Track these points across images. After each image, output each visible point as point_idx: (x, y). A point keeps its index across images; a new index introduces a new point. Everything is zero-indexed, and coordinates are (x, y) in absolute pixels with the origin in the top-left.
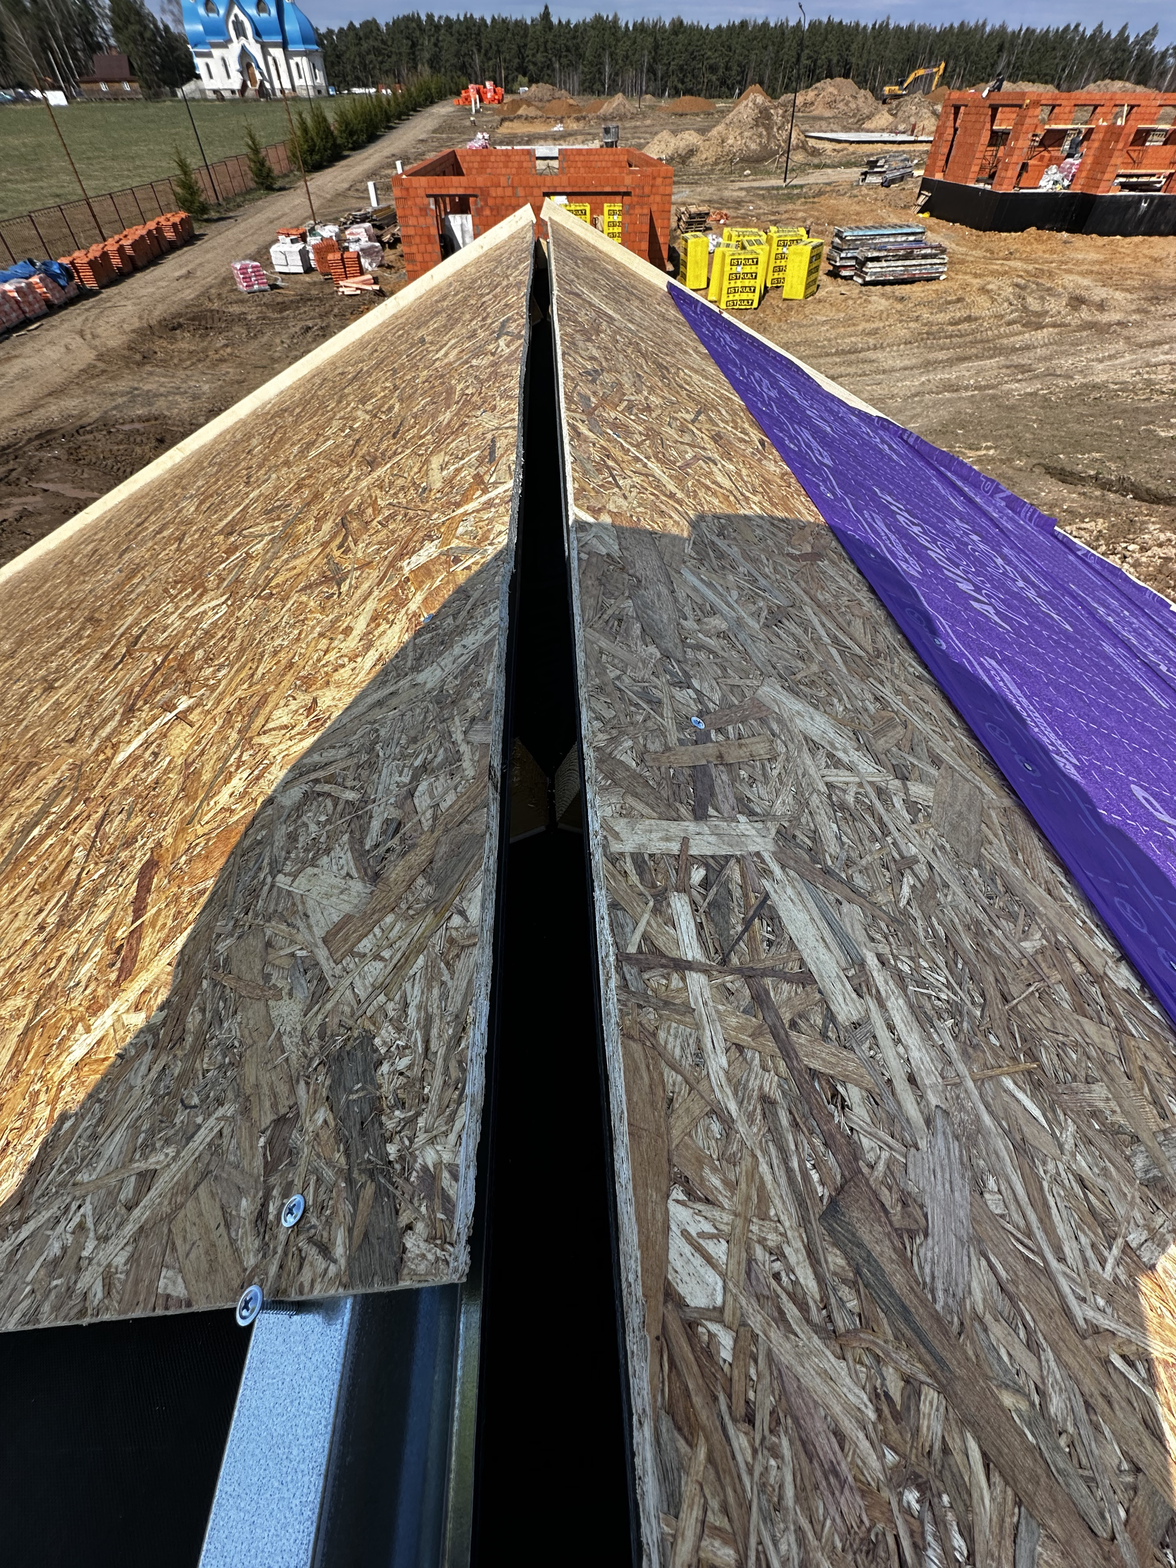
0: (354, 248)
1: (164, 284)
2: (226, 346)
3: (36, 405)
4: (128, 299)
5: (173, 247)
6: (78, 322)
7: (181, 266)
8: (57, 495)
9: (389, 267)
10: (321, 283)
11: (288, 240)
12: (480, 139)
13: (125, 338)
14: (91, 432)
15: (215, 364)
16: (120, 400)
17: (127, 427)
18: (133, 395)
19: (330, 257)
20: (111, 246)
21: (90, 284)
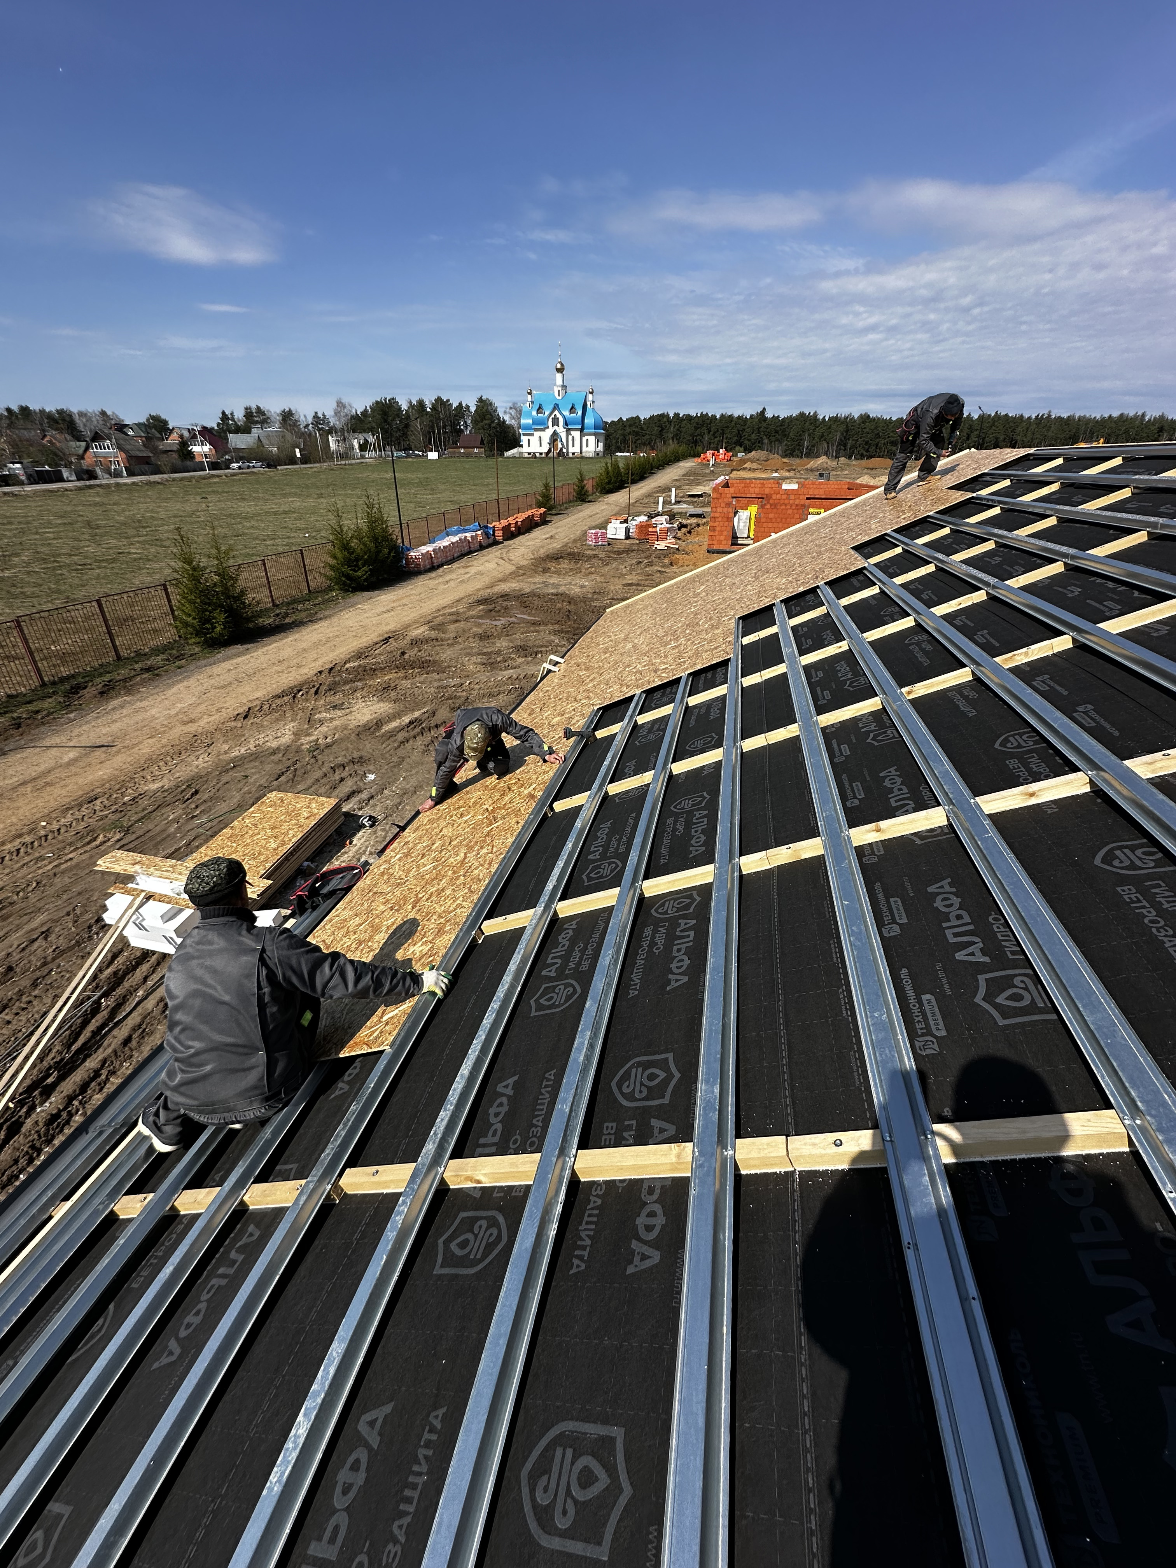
0: (659, 527)
1: (540, 540)
2: (591, 567)
4: (522, 545)
5: (537, 525)
6: (497, 554)
7: (544, 534)
8: (523, 618)
9: (679, 539)
10: (639, 544)
11: (619, 522)
13: (529, 561)
14: (528, 596)
15: (587, 575)
16: (539, 586)
17: (547, 596)
18: (545, 584)
19: (650, 530)
20: (510, 521)
21: (499, 538)
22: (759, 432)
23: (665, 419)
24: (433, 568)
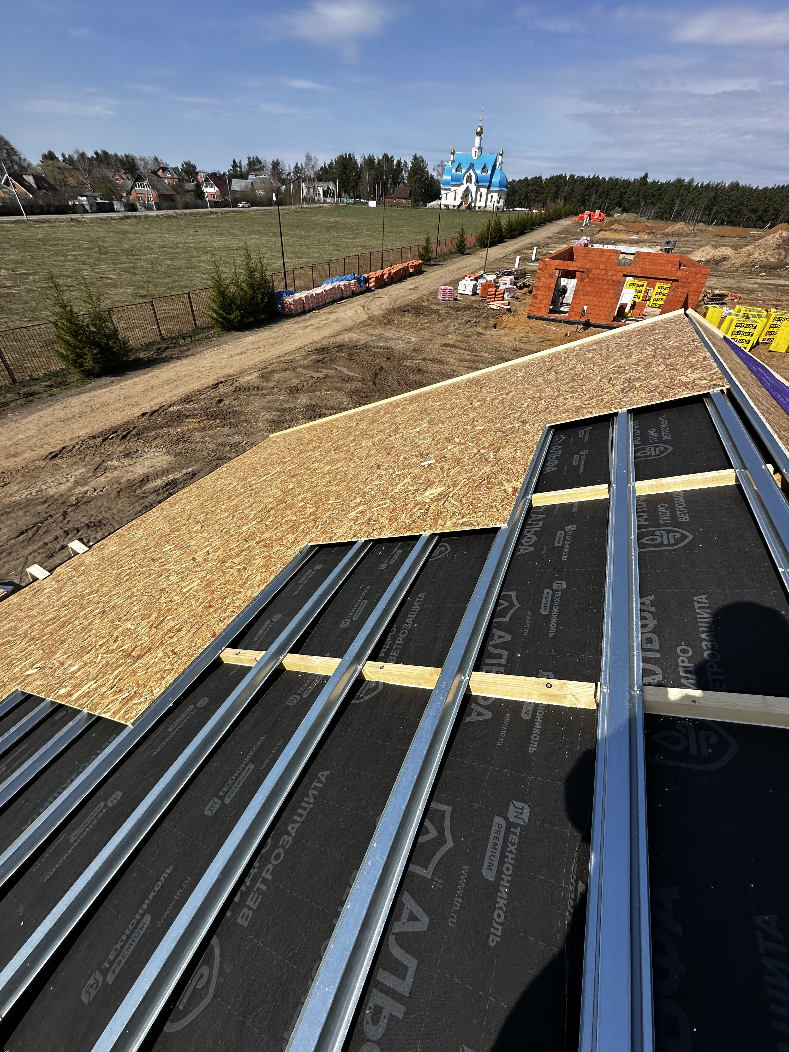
0: (502, 287)
1: (403, 291)
2: (427, 323)
3: (339, 333)
4: (386, 295)
5: (411, 275)
6: (362, 302)
7: (412, 284)
8: (341, 372)
9: (517, 298)
10: (480, 301)
11: (470, 279)
12: (584, 240)
13: (381, 312)
14: (359, 349)
15: (419, 330)
16: (374, 338)
17: (374, 350)
18: (380, 337)
19: (490, 290)
20: (386, 271)
21: (372, 286)
22: (638, 195)
23: (562, 180)
24: (304, 312)
